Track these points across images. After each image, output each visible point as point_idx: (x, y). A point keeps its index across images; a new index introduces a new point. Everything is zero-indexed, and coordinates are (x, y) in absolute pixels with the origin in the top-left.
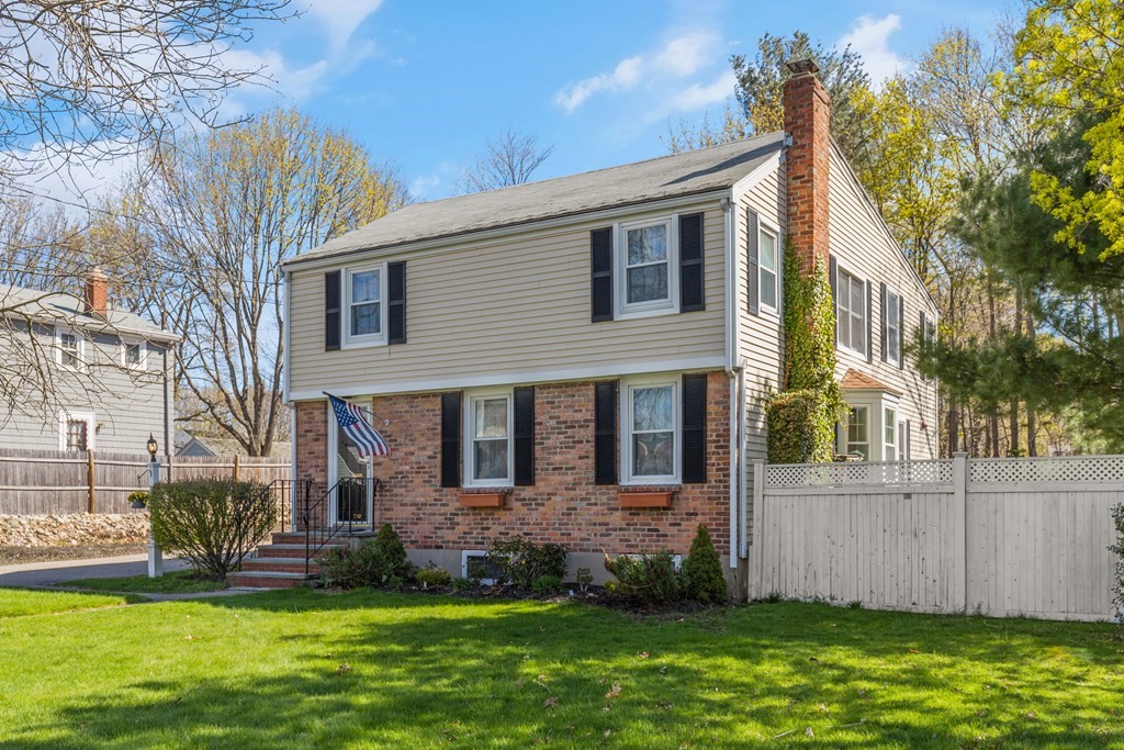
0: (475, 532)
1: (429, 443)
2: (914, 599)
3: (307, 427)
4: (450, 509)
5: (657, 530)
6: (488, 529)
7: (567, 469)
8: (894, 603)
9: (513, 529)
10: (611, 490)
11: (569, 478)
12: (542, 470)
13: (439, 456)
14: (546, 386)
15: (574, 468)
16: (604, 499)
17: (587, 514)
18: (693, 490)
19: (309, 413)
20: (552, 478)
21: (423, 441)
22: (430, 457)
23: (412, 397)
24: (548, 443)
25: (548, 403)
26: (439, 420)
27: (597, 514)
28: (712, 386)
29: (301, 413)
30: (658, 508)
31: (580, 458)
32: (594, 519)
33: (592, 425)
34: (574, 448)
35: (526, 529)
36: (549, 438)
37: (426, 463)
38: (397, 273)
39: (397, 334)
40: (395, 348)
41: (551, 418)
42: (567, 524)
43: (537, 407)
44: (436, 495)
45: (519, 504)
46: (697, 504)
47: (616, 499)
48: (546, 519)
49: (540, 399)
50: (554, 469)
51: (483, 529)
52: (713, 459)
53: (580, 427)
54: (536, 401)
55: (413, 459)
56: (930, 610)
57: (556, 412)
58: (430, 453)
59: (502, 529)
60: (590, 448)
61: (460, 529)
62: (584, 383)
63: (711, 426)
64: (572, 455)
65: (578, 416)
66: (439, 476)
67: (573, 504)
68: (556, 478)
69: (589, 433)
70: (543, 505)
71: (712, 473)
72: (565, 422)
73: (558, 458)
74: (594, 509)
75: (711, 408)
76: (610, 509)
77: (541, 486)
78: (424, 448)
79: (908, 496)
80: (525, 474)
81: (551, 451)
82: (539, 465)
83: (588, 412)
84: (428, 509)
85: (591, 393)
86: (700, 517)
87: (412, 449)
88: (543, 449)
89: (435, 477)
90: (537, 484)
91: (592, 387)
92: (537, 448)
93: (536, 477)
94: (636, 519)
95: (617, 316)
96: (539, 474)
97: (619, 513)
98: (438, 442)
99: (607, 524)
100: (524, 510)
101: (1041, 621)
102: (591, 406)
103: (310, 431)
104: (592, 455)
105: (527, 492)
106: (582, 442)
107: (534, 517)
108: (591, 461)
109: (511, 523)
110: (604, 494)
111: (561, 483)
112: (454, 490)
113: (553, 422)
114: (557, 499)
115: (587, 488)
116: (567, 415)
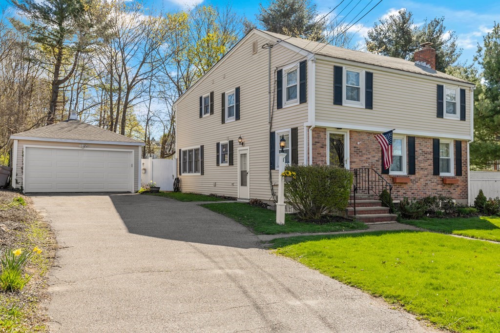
0: (394, 193)
1: (377, 154)
3: (317, 140)
4: (385, 184)
5: (450, 191)
6: (399, 191)
7: (425, 169)
9: (408, 191)
10: (438, 178)
11: (426, 172)
12: (418, 169)
13: (381, 161)
14: (419, 137)
15: (427, 169)
17: (431, 186)
18: (458, 178)
19: (318, 133)
20: (420, 172)
21: (373, 154)
22: (377, 161)
23: (369, 133)
24: (419, 159)
25: (419, 144)
27: (434, 186)
28: (463, 145)
29: (314, 132)
30: (450, 184)
31: (429, 165)
32: (433, 188)
33: (432, 154)
34: (427, 161)
35: (412, 191)
36: (419, 157)
37: (375, 163)
38: (369, 77)
39: (369, 105)
40: (368, 110)
41: (420, 149)
42: (425, 189)
43: (416, 145)
45: (410, 182)
46: (459, 183)
47: (439, 180)
48: (418, 188)
49: (417, 141)
50: (421, 169)
51: (397, 191)
52: (463, 169)
53: (429, 154)
54: (416, 142)
55: (370, 161)
57: (421, 148)
58: (377, 159)
59: (404, 191)
60: (431, 162)
62: (430, 138)
63: (463, 158)
64: (427, 164)
65: (428, 150)
66: (381, 169)
67: (427, 182)
68: (421, 172)
69: (431, 156)
70: (417, 182)
71: (463, 173)
72: (424, 152)
73: (422, 165)
74: (433, 184)
76: (437, 184)
77: (417, 175)
78: (374, 157)
80: (412, 170)
81: (420, 162)
82: (416, 167)
83: (430, 149)
84: (376, 183)
85: (432, 142)
86: (460, 187)
87: (369, 156)
88: (418, 161)
89: (379, 169)
90: (416, 174)
91: (432, 140)
92: (416, 160)
93: (416, 172)
94: (444, 188)
95: (445, 117)
96: (417, 171)
97: (440, 186)
98: (380, 154)
99: (436, 189)
100: (411, 184)
102: (432, 147)
103: (318, 143)
104: (432, 164)
105: (412, 177)
106: (429, 159)
107: (415, 187)
108: (432, 167)
109: (407, 189)
110: (436, 179)
111: (423, 174)
112: (386, 175)
113: (421, 151)
114: (422, 180)
115: (431, 176)
116: (425, 149)
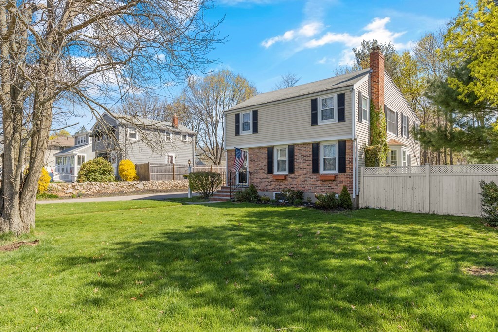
0: (277, 187)
1: (264, 161)
2: (412, 209)
3: (230, 157)
4: (270, 180)
5: (331, 187)
6: (281, 186)
7: (304, 169)
8: (406, 210)
9: (288, 186)
10: (317, 175)
11: (305, 171)
13: (267, 165)
14: (298, 145)
15: (306, 168)
16: (315, 177)
17: (310, 182)
18: (342, 175)
19: (231, 153)
20: (299, 171)
21: (262, 161)
22: (264, 165)
23: (259, 148)
25: (298, 149)
26: (267, 154)
27: (312, 182)
28: (348, 144)
29: (229, 153)
30: (331, 180)
31: (308, 165)
32: (312, 183)
33: (311, 156)
34: (306, 162)
35: (292, 186)
36: (298, 160)
37: (263, 167)
38: (255, 113)
39: (255, 130)
40: (255, 134)
42: (304, 185)
43: (295, 151)
44: (266, 176)
45: (290, 179)
46: (343, 179)
47: (318, 177)
48: (298, 183)
49: (296, 148)
50: (300, 169)
51: (279, 186)
52: (348, 166)
53: (308, 156)
55: (260, 166)
56: (418, 212)
57: (301, 152)
59: (285, 186)
60: (311, 163)
61: (273, 186)
62: (309, 144)
63: (347, 156)
64: (305, 165)
65: (307, 153)
66: (267, 171)
67: (305, 179)
68: (301, 171)
69: (311, 158)
70: (297, 179)
71: (348, 170)
72: (303, 155)
73: (301, 165)
74: (312, 180)
75: (347, 151)
76: (317, 180)
77: (296, 174)
78: (263, 163)
79: (410, 177)
80: (292, 170)
81: (299, 163)
82: (296, 167)
83: (310, 152)
84: (264, 180)
85: (311, 147)
86: (344, 183)
87: (259, 163)
88: (297, 163)
91: (311, 145)
92: (295, 162)
94: (324, 183)
95: (319, 124)
96: (296, 170)
97: (319, 182)
98: (267, 161)
99: (316, 185)
100: (292, 180)
101: (455, 216)
102: (311, 150)
104: (311, 164)
105: (292, 175)
106: (308, 161)
107: (294, 182)
108: (311, 166)
109: (288, 184)
110: (315, 176)
111: (302, 173)
112: (271, 175)
113: (300, 155)
114: (301, 177)
115: (310, 174)
116: (304, 153)
